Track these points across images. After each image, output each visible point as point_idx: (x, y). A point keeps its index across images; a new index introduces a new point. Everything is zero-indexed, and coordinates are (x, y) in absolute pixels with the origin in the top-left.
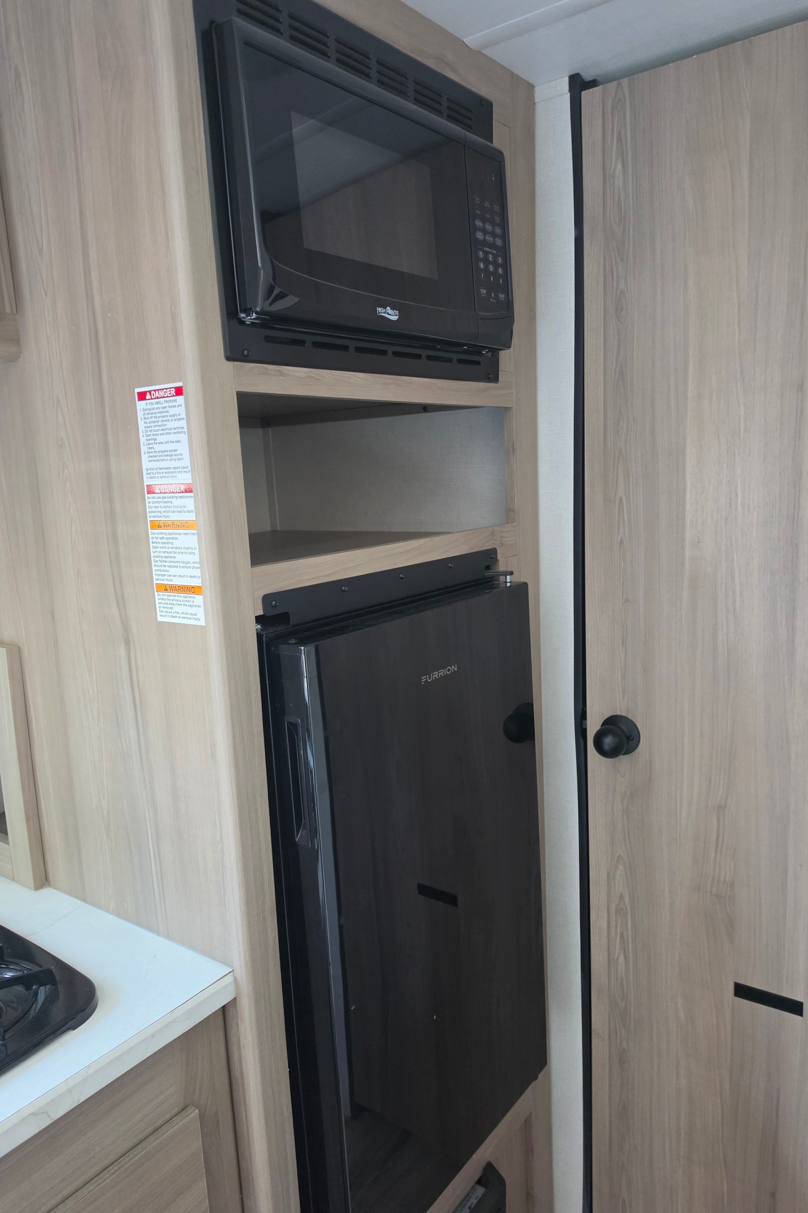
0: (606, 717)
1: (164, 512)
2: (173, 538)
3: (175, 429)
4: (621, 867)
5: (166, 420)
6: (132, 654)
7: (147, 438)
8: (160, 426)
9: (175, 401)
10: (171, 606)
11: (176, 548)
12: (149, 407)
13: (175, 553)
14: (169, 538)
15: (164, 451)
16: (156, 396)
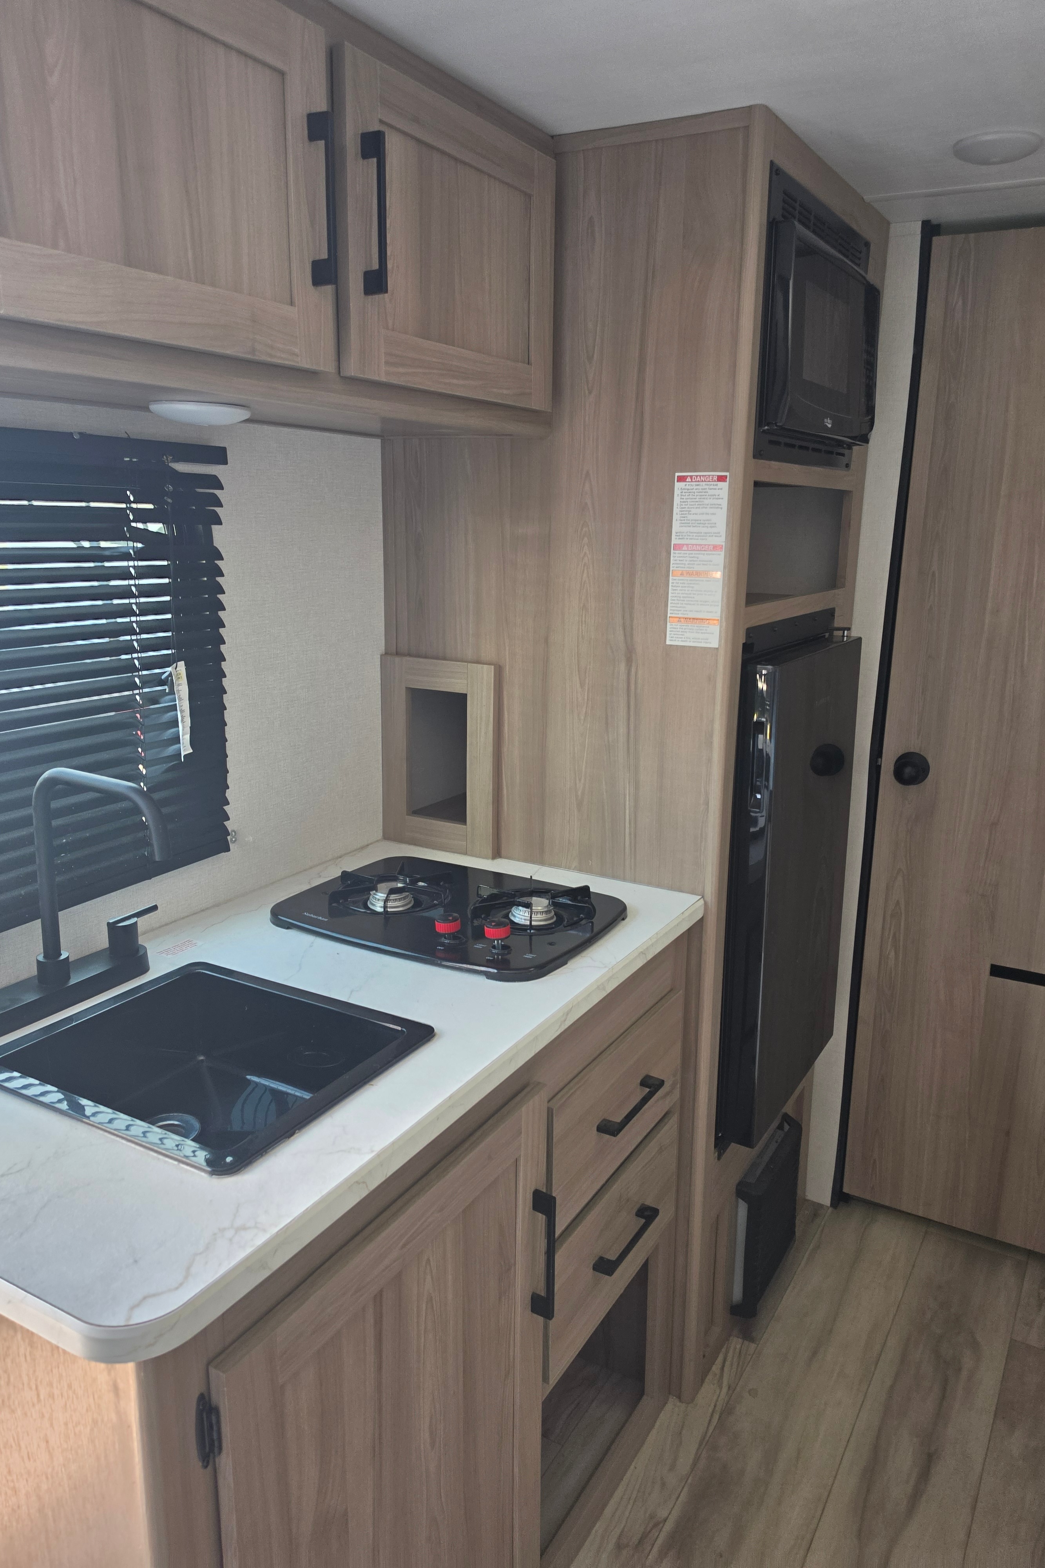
0: (900, 754)
1: (688, 564)
2: (694, 584)
3: (712, 505)
4: (900, 878)
5: (704, 499)
6: (633, 670)
7: (681, 510)
8: (697, 502)
9: (717, 485)
10: (683, 633)
11: (697, 591)
12: (687, 487)
13: (694, 594)
14: (691, 584)
15: (698, 520)
16: (698, 480)
